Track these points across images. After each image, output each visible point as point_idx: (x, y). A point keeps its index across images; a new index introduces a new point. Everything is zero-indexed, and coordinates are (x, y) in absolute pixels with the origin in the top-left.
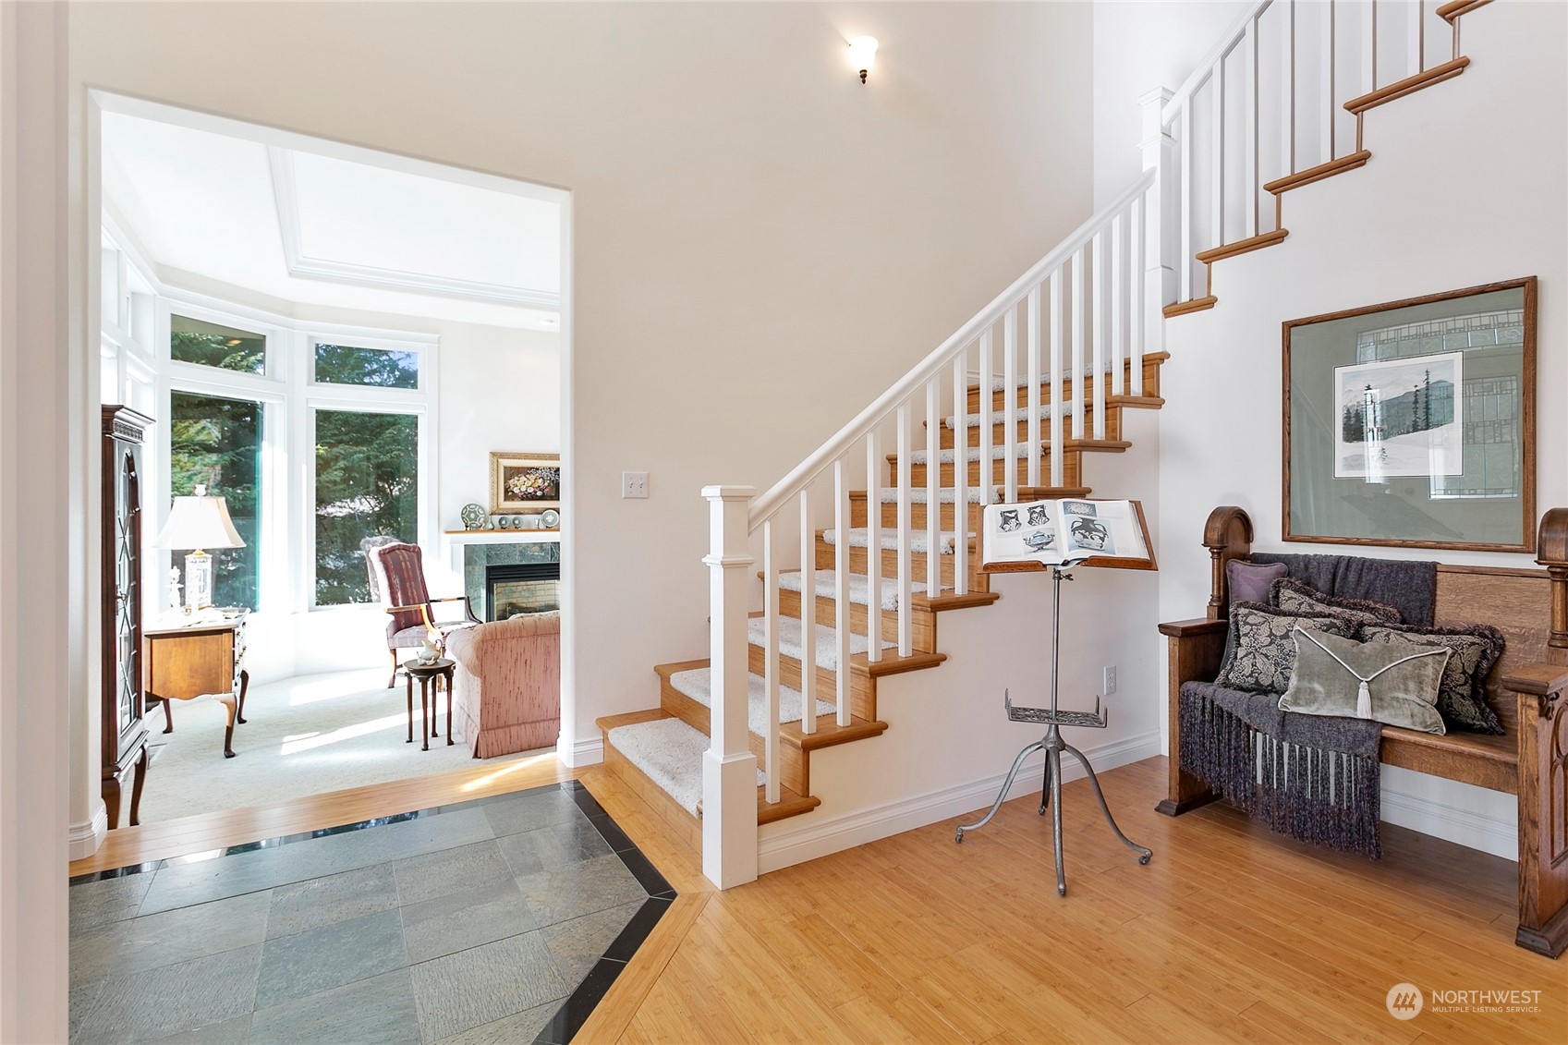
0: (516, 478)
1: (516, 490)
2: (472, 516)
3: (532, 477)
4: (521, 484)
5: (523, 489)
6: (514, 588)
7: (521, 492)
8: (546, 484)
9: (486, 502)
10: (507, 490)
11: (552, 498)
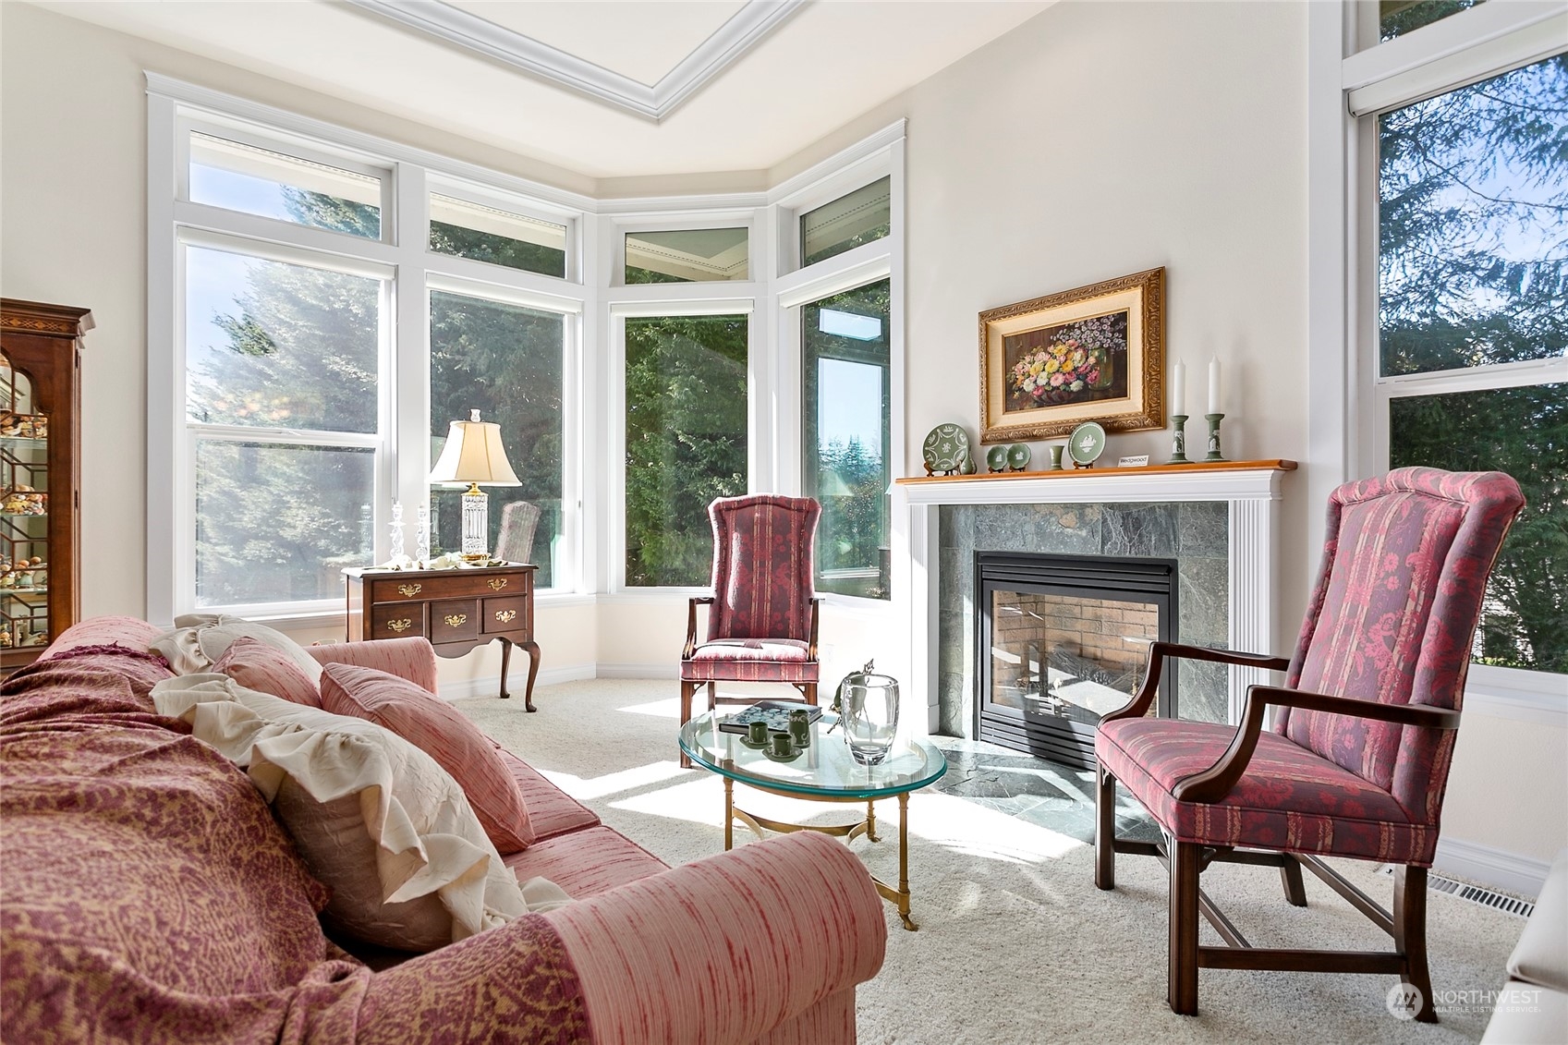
0: (1028, 358)
1: (1028, 386)
2: (947, 447)
3: (1060, 350)
4: (1040, 371)
5: (1042, 382)
6: (1077, 610)
7: (1038, 387)
8: (1092, 360)
9: (973, 419)
10: (1010, 388)
11: (1105, 394)
